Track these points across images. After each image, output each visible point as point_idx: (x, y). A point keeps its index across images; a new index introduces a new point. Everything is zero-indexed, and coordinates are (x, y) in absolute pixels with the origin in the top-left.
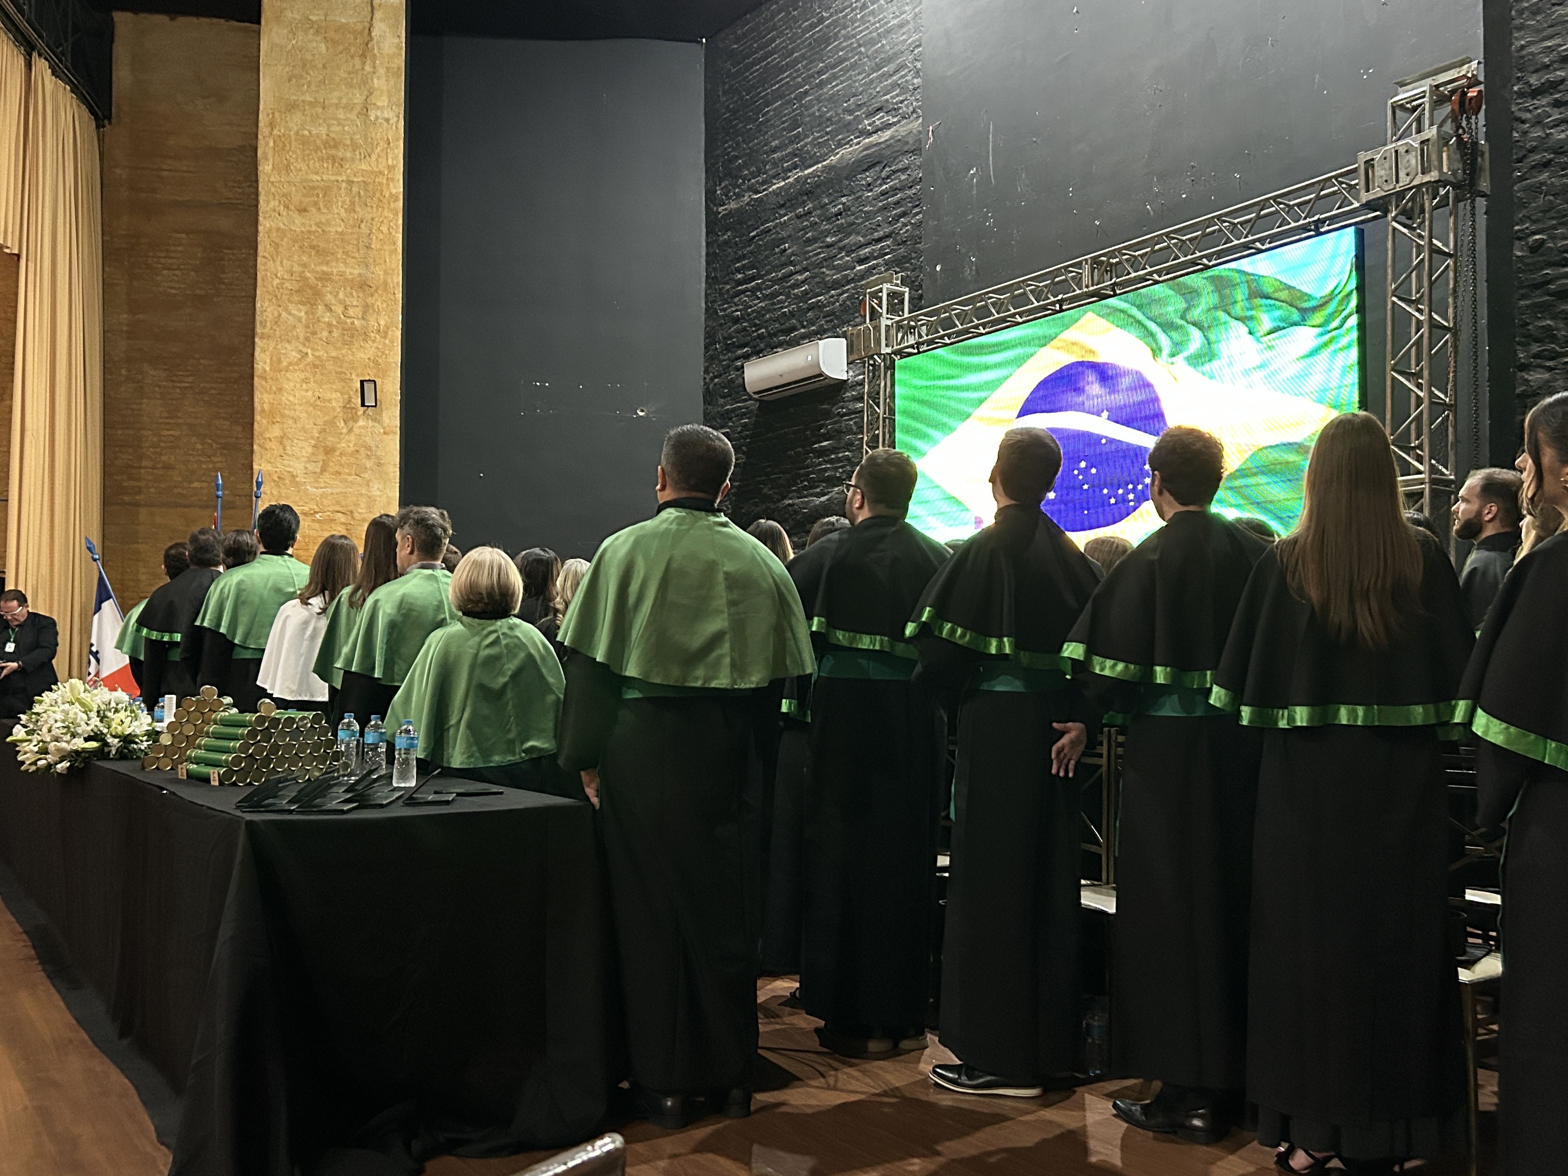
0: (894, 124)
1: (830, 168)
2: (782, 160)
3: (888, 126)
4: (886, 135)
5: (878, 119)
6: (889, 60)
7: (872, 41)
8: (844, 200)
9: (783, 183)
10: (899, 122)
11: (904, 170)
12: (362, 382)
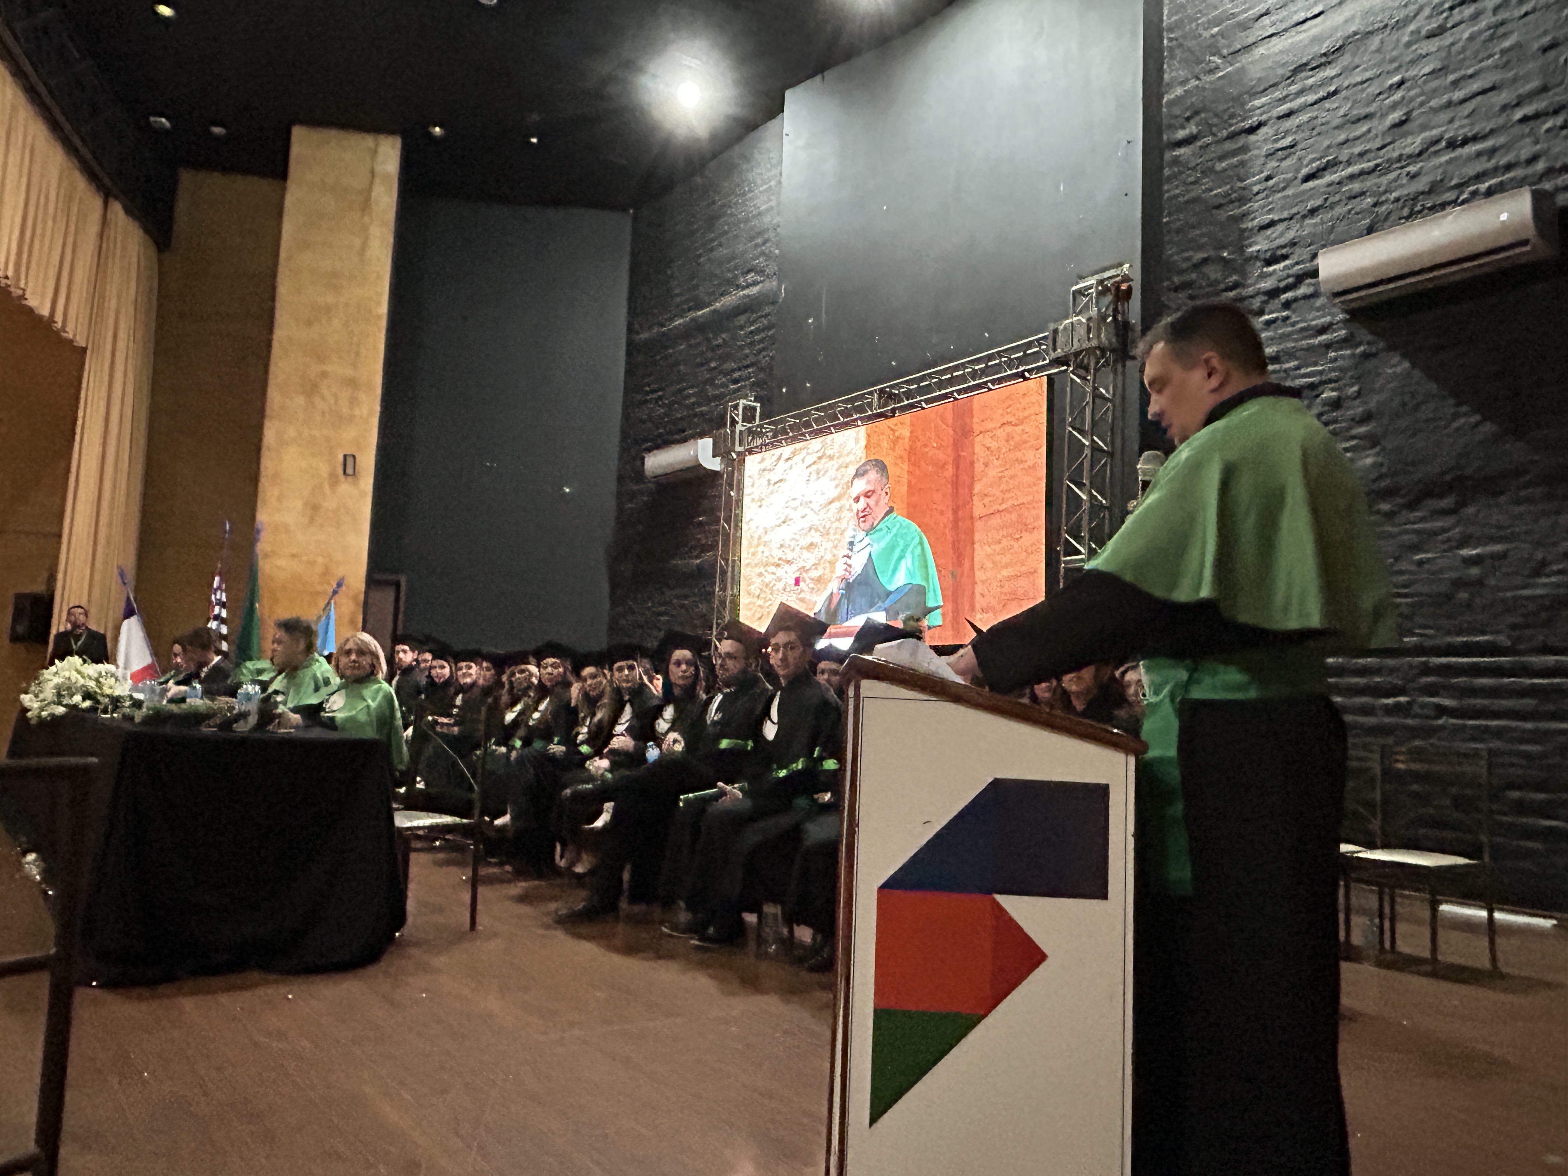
0: (761, 282)
1: (715, 311)
2: (683, 303)
3: (755, 283)
4: (754, 290)
5: (751, 277)
6: (760, 234)
7: (747, 220)
8: (724, 336)
9: (681, 321)
10: (764, 280)
11: (766, 316)
12: (345, 456)
